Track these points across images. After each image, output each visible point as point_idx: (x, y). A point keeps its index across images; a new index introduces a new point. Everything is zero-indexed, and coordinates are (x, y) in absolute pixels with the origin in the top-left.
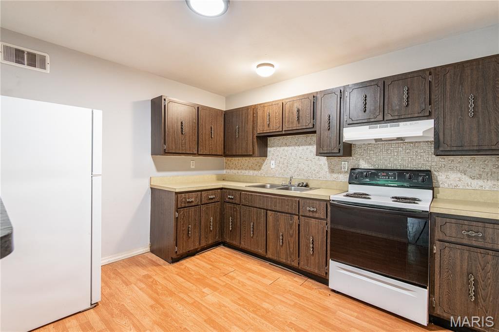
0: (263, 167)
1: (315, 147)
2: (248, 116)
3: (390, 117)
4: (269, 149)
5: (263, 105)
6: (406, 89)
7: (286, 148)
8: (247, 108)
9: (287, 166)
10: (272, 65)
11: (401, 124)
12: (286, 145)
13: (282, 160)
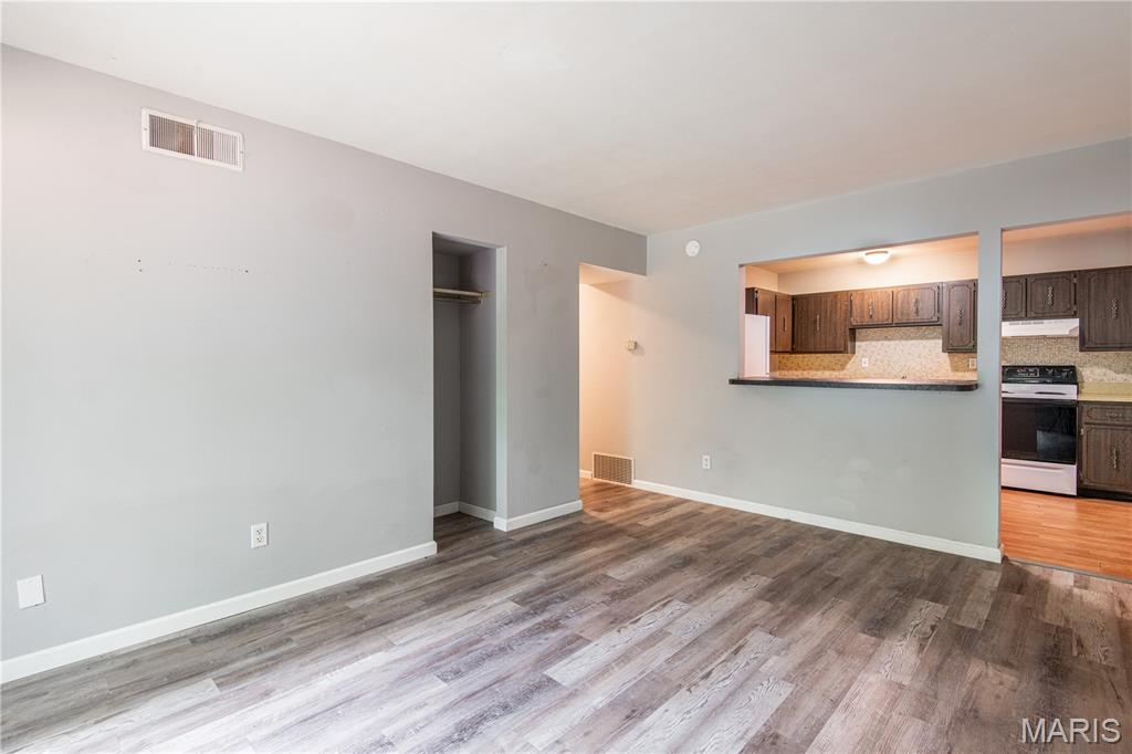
0: (848, 366)
1: (941, 341)
2: (836, 304)
3: (1033, 315)
4: (857, 344)
5: (862, 293)
6: (1050, 289)
7: (887, 343)
8: (835, 295)
9: (889, 365)
10: (886, 252)
11: (1045, 321)
12: (886, 338)
13: (879, 357)
